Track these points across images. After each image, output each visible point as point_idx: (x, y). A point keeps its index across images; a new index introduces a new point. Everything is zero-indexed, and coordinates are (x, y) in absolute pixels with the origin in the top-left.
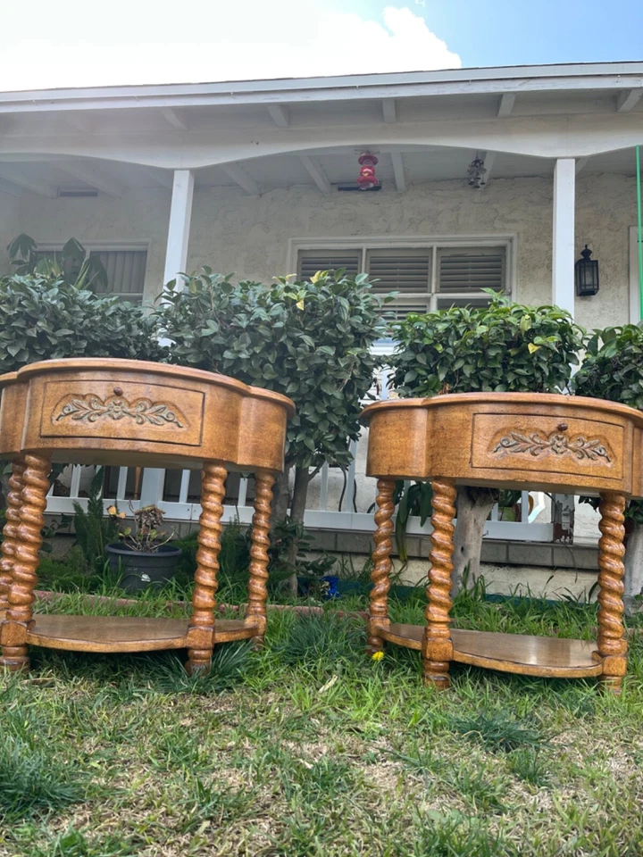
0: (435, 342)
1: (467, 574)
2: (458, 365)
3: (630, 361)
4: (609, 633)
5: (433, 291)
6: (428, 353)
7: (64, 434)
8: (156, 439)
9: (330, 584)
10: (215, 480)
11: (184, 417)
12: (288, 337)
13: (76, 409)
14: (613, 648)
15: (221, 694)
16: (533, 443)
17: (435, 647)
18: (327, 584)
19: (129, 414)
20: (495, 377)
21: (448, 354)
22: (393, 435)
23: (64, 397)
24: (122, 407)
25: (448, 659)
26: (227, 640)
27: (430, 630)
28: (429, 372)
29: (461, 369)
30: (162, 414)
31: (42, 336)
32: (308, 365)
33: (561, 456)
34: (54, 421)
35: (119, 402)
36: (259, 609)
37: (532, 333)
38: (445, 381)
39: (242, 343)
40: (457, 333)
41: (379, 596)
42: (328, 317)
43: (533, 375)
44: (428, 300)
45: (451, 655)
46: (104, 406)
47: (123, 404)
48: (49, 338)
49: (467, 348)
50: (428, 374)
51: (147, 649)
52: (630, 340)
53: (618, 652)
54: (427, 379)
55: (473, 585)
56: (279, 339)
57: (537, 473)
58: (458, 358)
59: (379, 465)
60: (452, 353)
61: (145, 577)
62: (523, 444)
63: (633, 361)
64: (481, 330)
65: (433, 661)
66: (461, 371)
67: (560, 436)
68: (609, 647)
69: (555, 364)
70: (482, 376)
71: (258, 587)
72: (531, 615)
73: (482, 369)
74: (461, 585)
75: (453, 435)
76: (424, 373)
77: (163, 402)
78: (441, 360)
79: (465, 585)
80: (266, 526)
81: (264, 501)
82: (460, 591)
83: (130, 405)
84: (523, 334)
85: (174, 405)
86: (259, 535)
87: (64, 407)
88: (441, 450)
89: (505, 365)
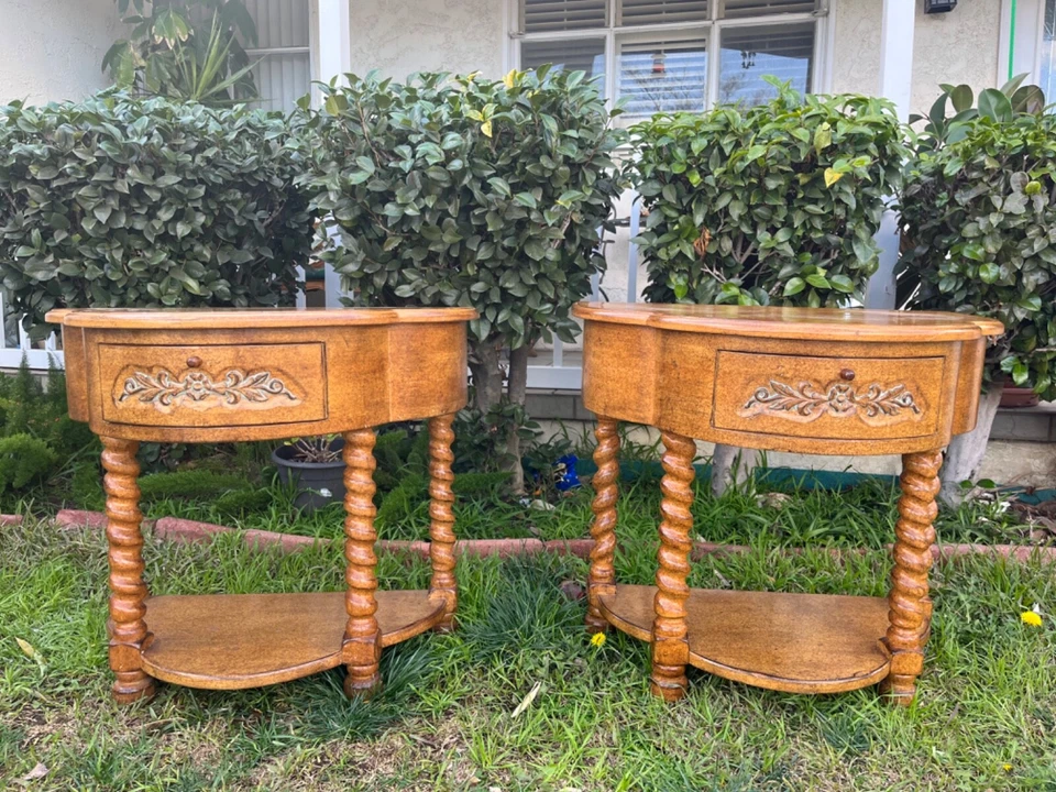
0: (689, 168)
1: (738, 465)
2: (722, 204)
3: (981, 180)
4: (901, 622)
5: (714, 16)
6: (680, 184)
7: (132, 421)
8: (260, 422)
9: (567, 466)
10: (359, 451)
11: (297, 384)
12: (474, 176)
13: (143, 386)
14: (906, 640)
15: (383, 738)
16: (801, 397)
17: (665, 648)
18: (563, 466)
19: (214, 390)
20: (775, 217)
21: (708, 185)
22: (610, 360)
23: (123, 369)
24: (205, 382)
25: (682, 663)
26: (400, 641)
27: (659, 627)
28: (681, 212)
29: (726, 208)
30: (263, 385)
31: (138, 190)
32: (504, 220)
33: (842, 415)
34: (117, 402)
35: (198, 375)
36: (447, 581)
37: (834, 151)
38: (705, 224)
39: (410, 189)
40: (721, 150)
41: (601, 557)
42: (530, 143)
43: (832, 212)
44: (707, 30)
45: (686, 658)
46: (178, 382)
47: (205, 378)
48: (147, 192)
49: (736, 177)
50: (680, 215)
51: (288, 678)
52: (983, 147)
53: (912, 644)
54: (677, 222)
55: (745, 478)
56: (461, 182)
57: (806, 441)
58: (722, 191)
59: (593, 399)
60: (713, 184)
61: (325, 492)
62: (788, 398)
63: (985, 180)
64: (755, 152)
65: (663, 665)
66: (726, 212)
67: (843, 386)
68: (901, 639)
69: (866, 190)
70: (757, 215)
71: (443, 555)
72: (817, 527)
73: (757, 206)
74: (728, 480)
75: (689, 376)
76: (673, 214)
77: (263, 369)
78: (699, 194)
79: (734, 479)
80: (447, 477)
81: (442, 446)
82: (728, 487)
83: (214, 379)
84: (818, 153)
85: (279, 370)
86: (438, 489)
87: (126, 384)
88: (673, 395)
89: (790, 198)
